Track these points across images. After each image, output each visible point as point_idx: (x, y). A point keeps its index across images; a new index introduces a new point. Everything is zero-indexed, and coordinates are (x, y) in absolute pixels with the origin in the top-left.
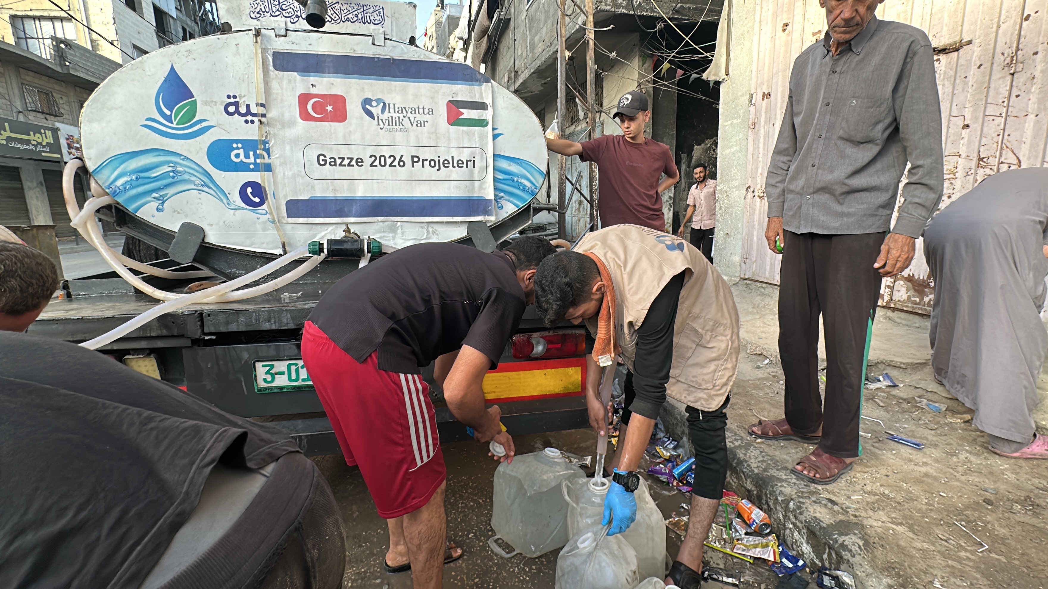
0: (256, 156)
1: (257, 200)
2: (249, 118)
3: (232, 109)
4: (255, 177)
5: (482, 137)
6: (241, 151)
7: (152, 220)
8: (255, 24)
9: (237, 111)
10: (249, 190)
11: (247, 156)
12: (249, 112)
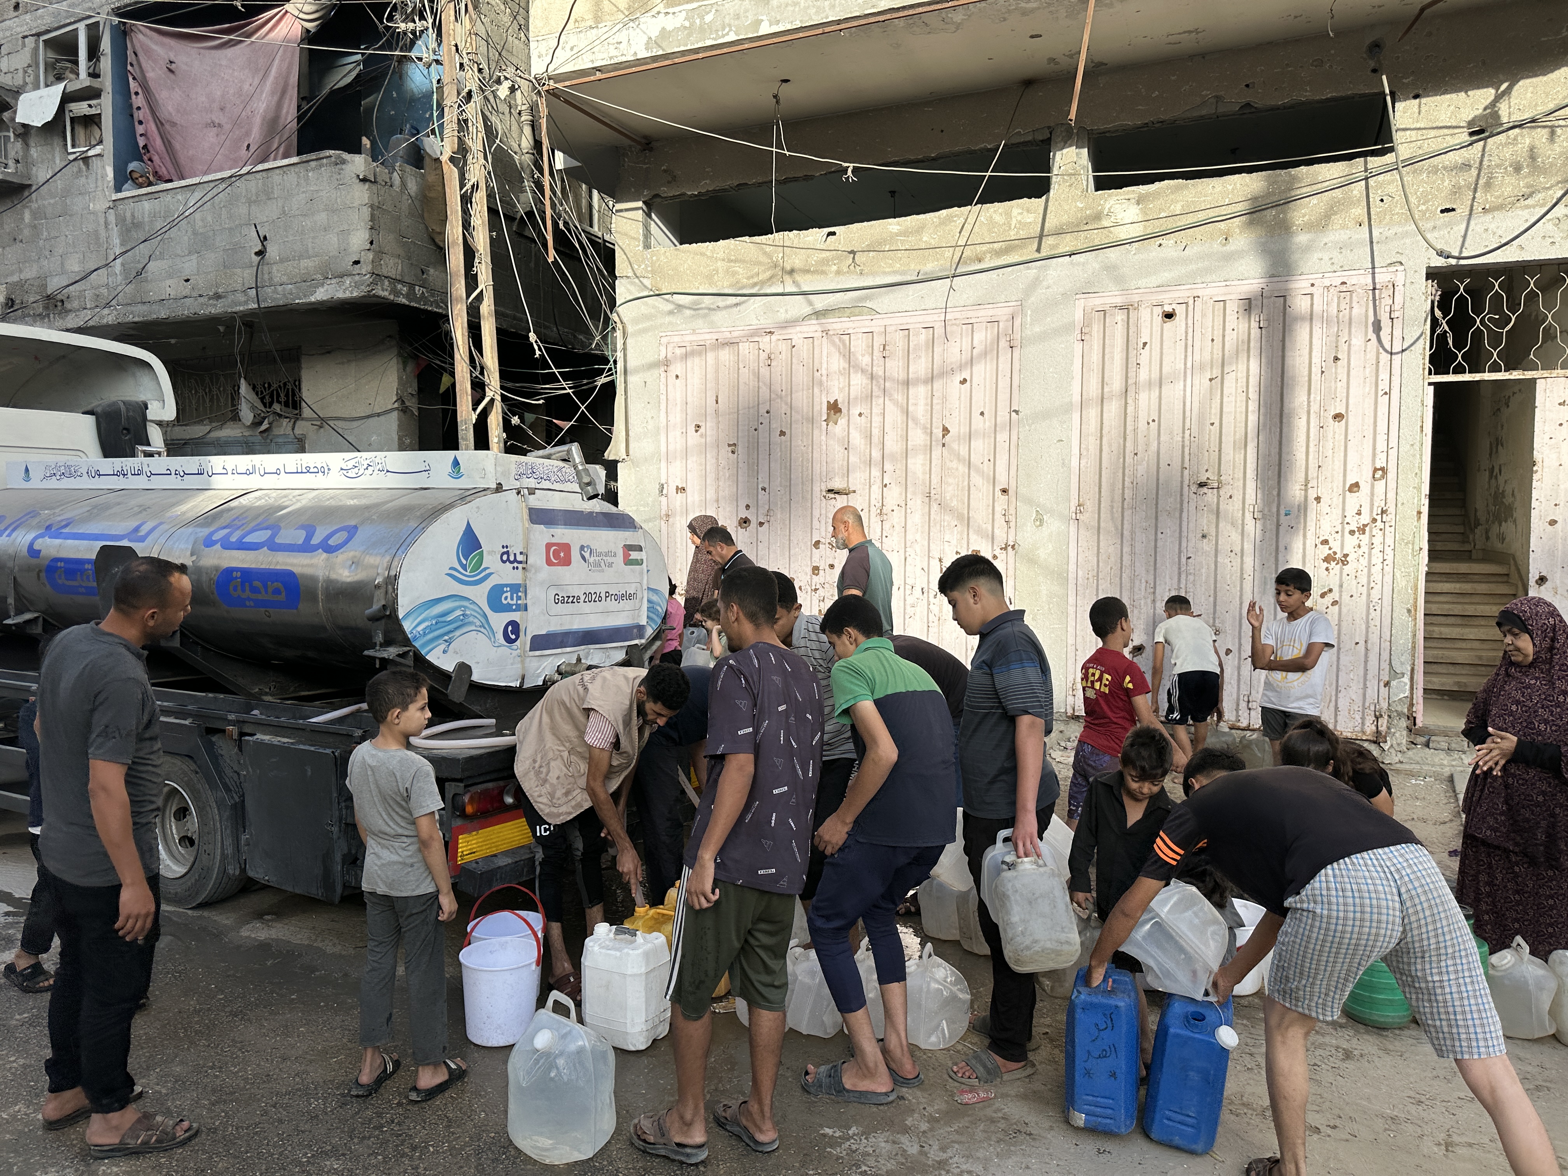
0: (519, 598)
1: (513, 637)
2: (516, 565)
3: (505, 557)
4: (515, 616)
5: (641, 573)
6: (509, 594)
7: (436, 662)
8: (517, 485)
9: (508, 559)
10: (510, 628)
11: (512, 599)
12: (515, 561)
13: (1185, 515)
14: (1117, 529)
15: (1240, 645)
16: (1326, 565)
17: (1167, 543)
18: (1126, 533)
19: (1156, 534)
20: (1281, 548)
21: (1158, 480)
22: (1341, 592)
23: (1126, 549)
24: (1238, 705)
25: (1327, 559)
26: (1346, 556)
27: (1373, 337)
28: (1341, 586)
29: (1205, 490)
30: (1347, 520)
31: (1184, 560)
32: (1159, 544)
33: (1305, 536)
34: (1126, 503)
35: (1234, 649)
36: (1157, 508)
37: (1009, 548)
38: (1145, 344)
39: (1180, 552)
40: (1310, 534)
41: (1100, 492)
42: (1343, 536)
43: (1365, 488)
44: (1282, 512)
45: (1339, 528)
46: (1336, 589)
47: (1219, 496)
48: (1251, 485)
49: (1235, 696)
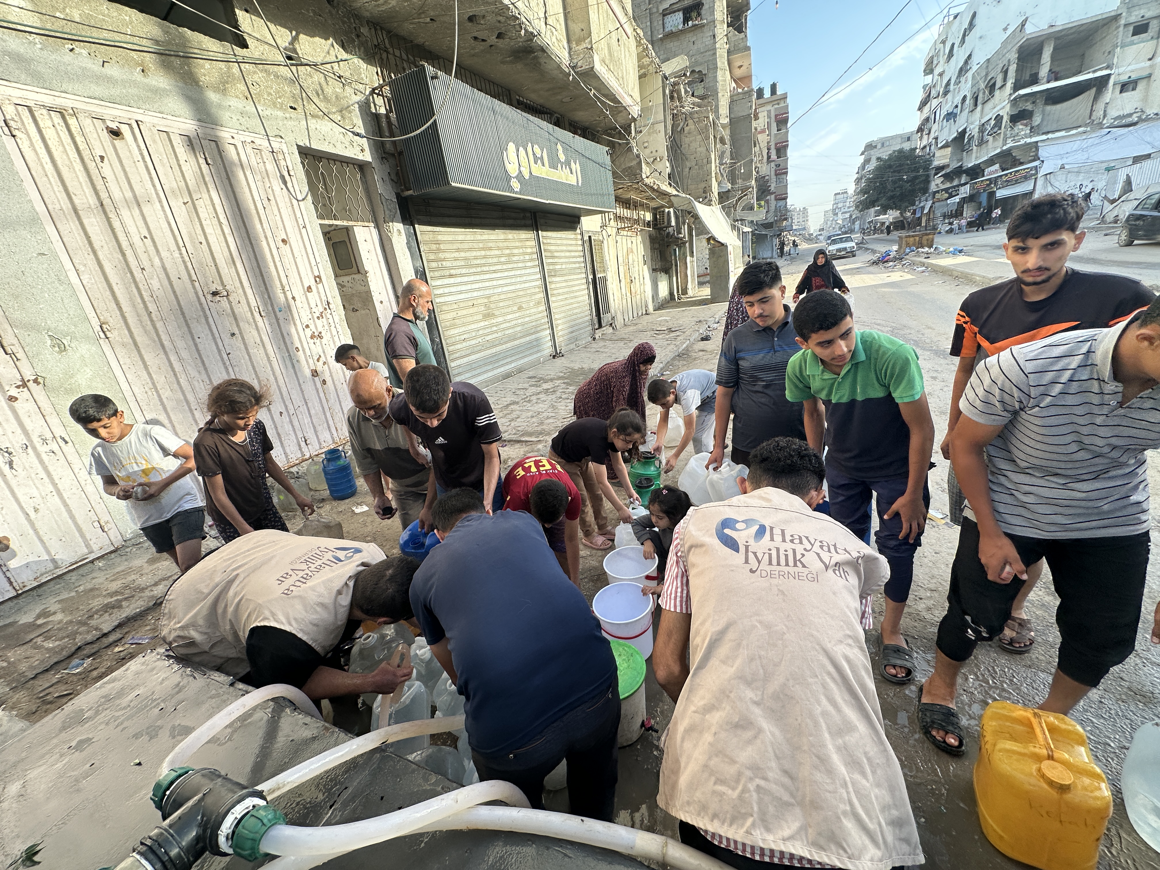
13: (210, 320)
14: (154, 341)
15: (286, 407)
16: (312, 341)
17: (207, 345)
18: (167, 343)
19: (193, 339)
20: (285, 334)
21: (174, 292)
22: (325, 355)
23: (173, 358)
24: (300, 446)
25: (312, 337)
26: (320, 333)
27: (284, 187)
28: (324, 352)
29: (218, 298)
30: (313, 310)
31: (225, 356)
32: (201, 347)
33: (295, 324)
34: (153, 315)
35: (283, 410)
36: (184, 317)
37: (31, 384)
38: (102, 158)
39: (219, 351)
40: (298, 322)
41: (120, 308)
42: (314, 321)
43: (314, 288)
44: (277, 310)
45: (310, 317)
46: (322, 355)
47: (230, 303)
48: (249, 291)
49: (295, 441)
